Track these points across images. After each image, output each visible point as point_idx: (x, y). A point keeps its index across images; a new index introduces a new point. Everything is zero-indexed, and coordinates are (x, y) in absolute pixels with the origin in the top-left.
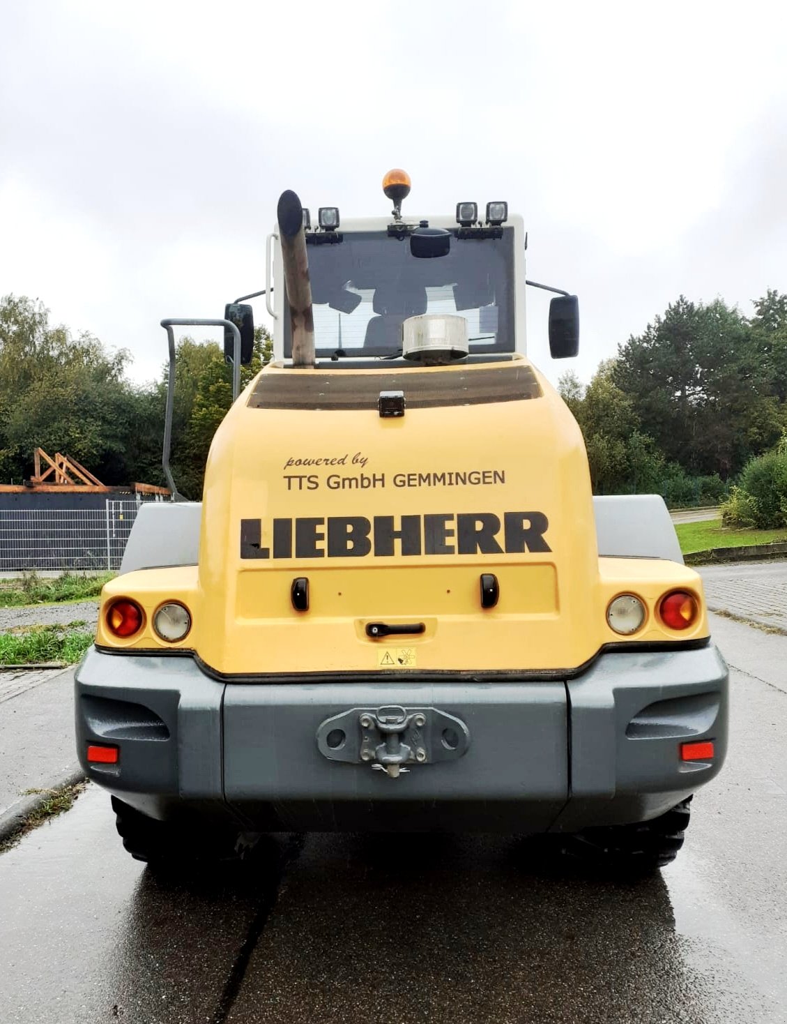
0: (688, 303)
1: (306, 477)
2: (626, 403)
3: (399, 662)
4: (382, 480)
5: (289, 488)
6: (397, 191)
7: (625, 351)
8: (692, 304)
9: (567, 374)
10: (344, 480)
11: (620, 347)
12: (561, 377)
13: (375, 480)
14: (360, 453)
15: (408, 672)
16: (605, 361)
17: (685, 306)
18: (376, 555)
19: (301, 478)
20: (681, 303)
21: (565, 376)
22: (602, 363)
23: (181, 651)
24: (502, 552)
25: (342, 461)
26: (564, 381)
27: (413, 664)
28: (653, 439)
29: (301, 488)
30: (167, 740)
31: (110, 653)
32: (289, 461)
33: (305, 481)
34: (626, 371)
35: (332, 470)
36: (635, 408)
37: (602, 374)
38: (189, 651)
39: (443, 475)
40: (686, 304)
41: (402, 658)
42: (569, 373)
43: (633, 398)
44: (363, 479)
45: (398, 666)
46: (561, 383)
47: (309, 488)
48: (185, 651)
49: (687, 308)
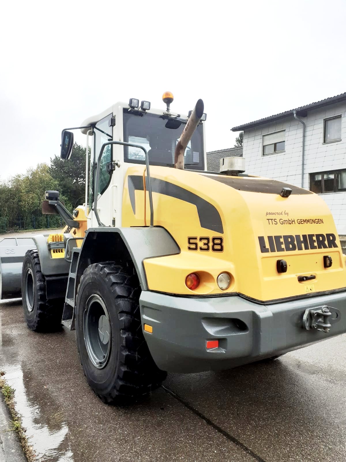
0: (78, 145)
1: (273, 219)
2: (56, 182)
3: (310, 290)
4: (294, 221)
5: (269, 224)
6: (168, 100)
7: (53, 161)
8: (80, 146)
9: (30, 168)
10: (284, 221)
11: (51, 159)
12: (28, 169)
13: (292, 221)
14: (285, 211)
15: (313, 293)
16: (40, 164)
17: (77, 146)
18: (298, 250)
19: (272, 219)
20: (75, 145)
21: (29, 168)
22: (38, 164)
23: (232, 293)
24: (328, 248)
25: (281, 214)
26: (28, 171)
27: (315, 290)
28: (68, 198)
29: (273, 224)
30: (248, 332)
31: (199, 297)
32: (267, 213)
33: (273, 220)
34: (54, 169)
35: (280, 217)
36: (60, 185)
37: (38, 169)
38: (235, 293)
39: (309, 220)
40: (77, 145)
41: (311, 288)
42: (31, 168)
43: (58, 181)
44: (289, 221)
45: (310, 292)
46: (27, 171)
47: (275, 224)
48: (234, 293)
49: (78, 147)
